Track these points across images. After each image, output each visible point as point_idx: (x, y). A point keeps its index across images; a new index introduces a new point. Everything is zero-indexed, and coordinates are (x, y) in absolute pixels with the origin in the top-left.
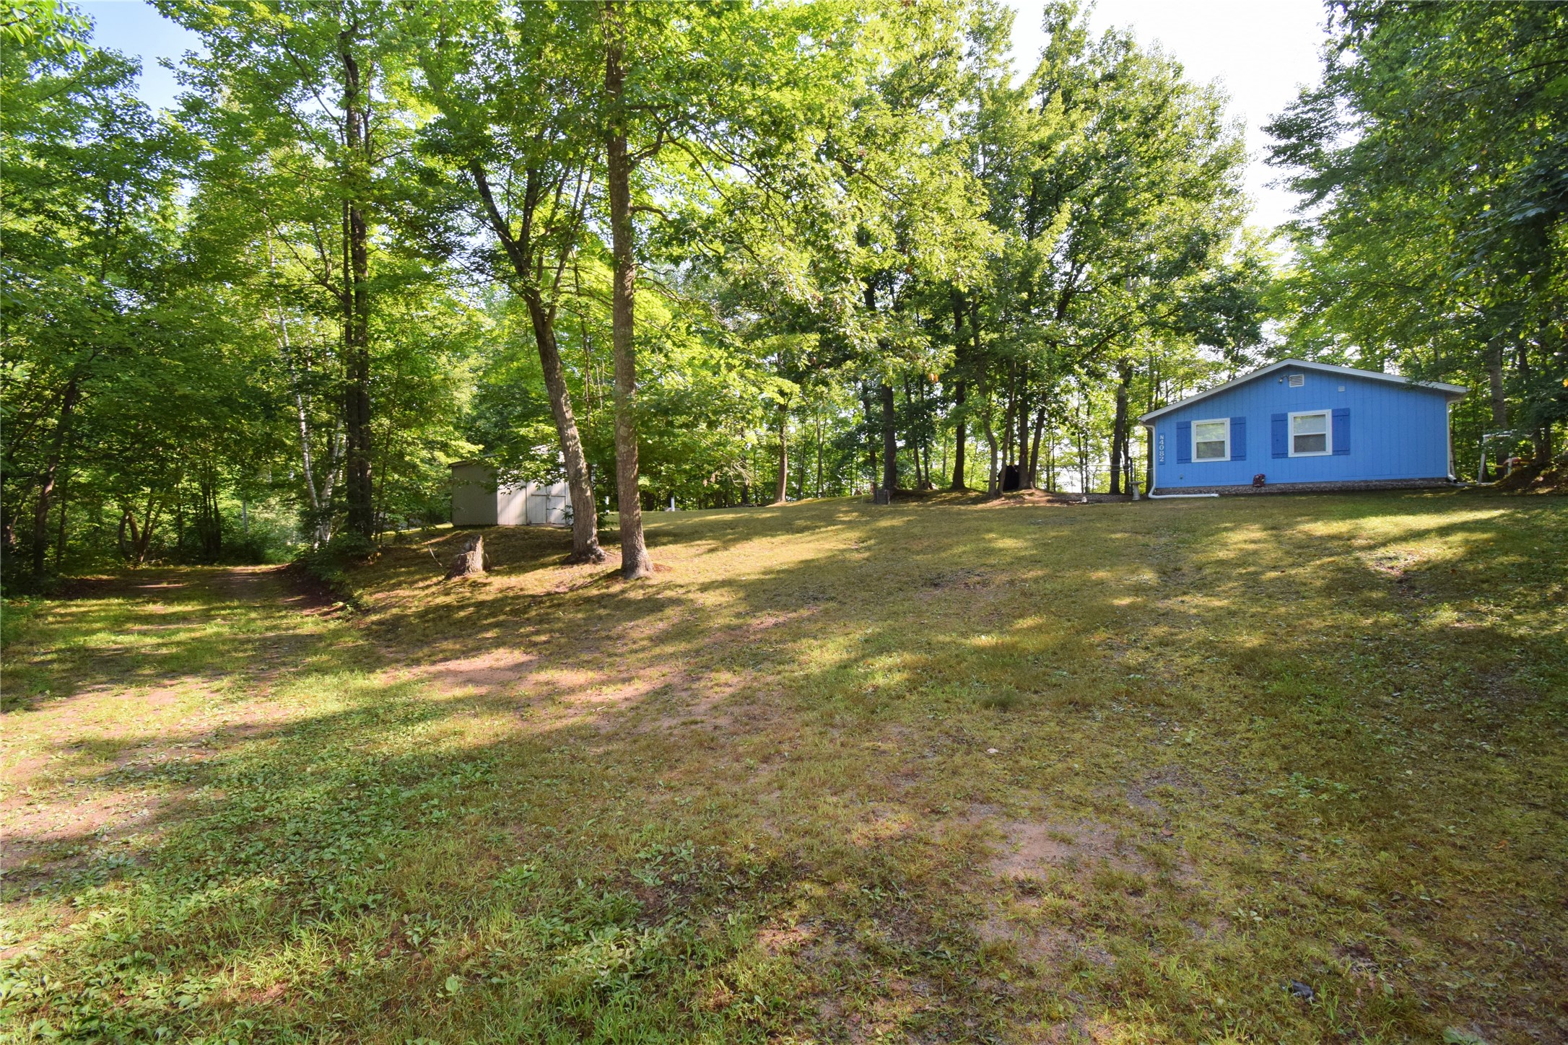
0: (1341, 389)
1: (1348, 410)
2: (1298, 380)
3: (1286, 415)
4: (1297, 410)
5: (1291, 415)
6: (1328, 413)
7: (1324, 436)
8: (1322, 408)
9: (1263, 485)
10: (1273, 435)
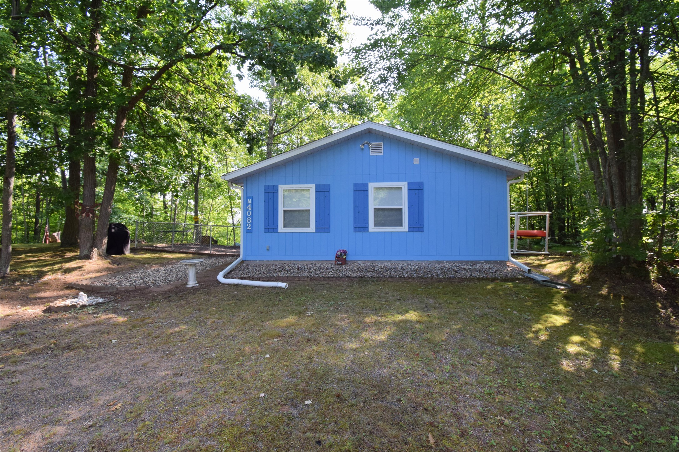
0: (416, 161)
1: (422, 183)
2: (377, 149)
3: (366, 185)
4: (376, 181)
5: (372, 186)
6: (404, 185)
7: (400, 210)
8: (398, 180)
9: (345, 262)
10: (355, 206)
